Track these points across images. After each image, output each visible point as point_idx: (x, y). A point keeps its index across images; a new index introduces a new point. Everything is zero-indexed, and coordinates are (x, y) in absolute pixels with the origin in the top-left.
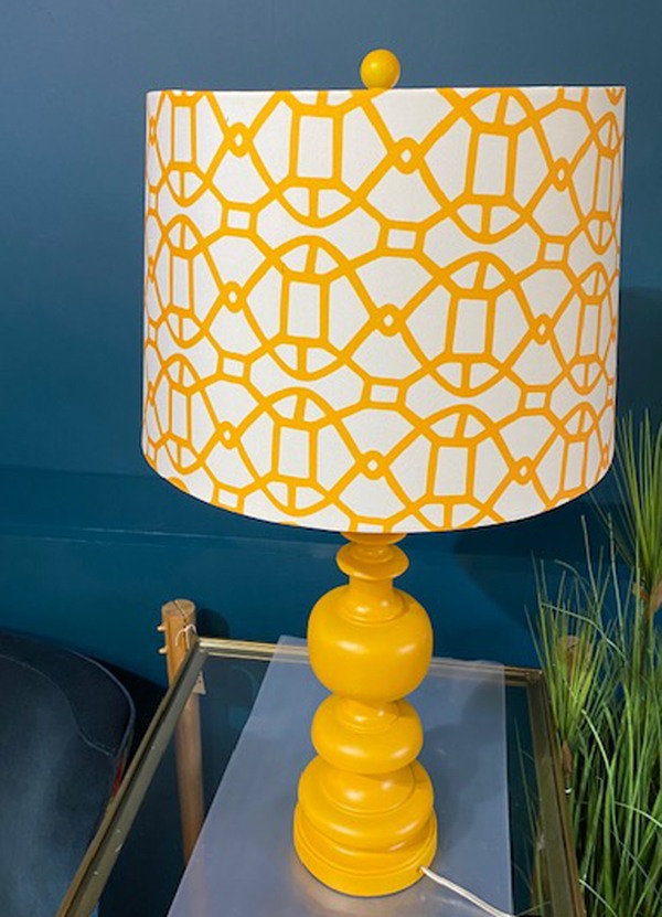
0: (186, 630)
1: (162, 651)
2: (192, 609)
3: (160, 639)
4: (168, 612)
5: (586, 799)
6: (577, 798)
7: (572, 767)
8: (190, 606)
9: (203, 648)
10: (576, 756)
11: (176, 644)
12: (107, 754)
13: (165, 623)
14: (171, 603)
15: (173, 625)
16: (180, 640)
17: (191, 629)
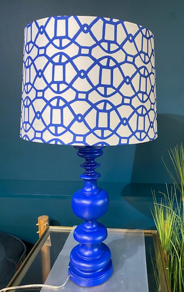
0: (45, 224)
1: (38, 232)
2: (48, 218)
3: (37, 228)
4: (40, 219)
5: (173, 271)
6: (170, 271)
7: (168, 260)
8: (47, 217)
9: (50, 229)
10: (169, 255)
11: (42, 229)
12: (14, 262)
13: (39, 223)
14: (41, 216)
15: (41, 223)
16: (43, 228)
17: (47, 224)
